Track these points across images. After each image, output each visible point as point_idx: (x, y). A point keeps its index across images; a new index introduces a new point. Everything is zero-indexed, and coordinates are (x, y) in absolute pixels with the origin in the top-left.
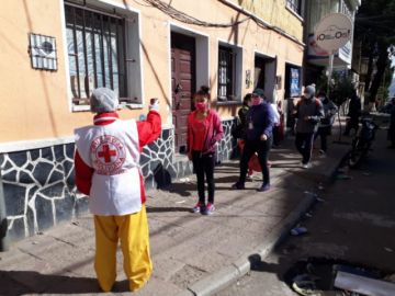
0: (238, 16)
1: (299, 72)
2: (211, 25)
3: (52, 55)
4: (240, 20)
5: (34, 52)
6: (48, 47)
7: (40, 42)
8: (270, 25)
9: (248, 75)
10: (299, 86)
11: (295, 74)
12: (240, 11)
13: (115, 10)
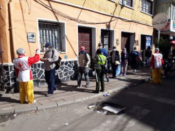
0: (111, 19)
1: (151, 38)
2: (97, 24)
3: (34, 38)
4: (112, 20)
5: (29, 37)
6: (33, 36)
7: (30, 35)
8: (130, 20)
9: (117, 40)
10: (151, 44)
11: (148, 39)
12: (112, 17)
13: (56, 23)
